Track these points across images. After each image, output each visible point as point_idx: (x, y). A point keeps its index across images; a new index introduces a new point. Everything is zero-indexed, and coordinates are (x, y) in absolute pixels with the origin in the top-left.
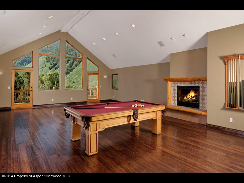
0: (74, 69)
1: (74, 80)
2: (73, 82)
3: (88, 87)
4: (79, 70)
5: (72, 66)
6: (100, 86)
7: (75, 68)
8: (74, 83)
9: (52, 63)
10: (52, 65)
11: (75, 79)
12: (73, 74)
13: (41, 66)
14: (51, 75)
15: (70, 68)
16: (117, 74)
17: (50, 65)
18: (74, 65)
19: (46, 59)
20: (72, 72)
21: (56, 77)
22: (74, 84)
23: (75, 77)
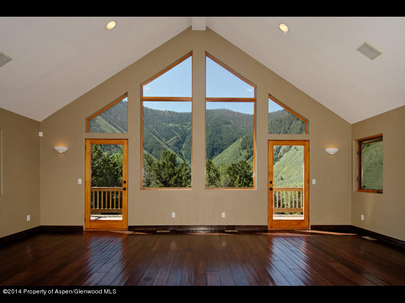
0: (282, 157)
1: (282, 176)
2: (280, 178)
3: (271, 182)
4: (291, 159)
5: (278, 153)
6: (314, 182)
7: (284, 155)
8: (282, 179)
9: (250, 151)
10: (250, 153)
11: (284, 173)
12: (280, 165)
13: (236, 156)
14: (235, 165)
15: (276, 156)
16: (379, 138)
17: (247, 154)
18: (281, 151)
19: (241, 145)
20: (278, 162)
21: (243, 168)
22: (281, 181)
23: (284, 170)
